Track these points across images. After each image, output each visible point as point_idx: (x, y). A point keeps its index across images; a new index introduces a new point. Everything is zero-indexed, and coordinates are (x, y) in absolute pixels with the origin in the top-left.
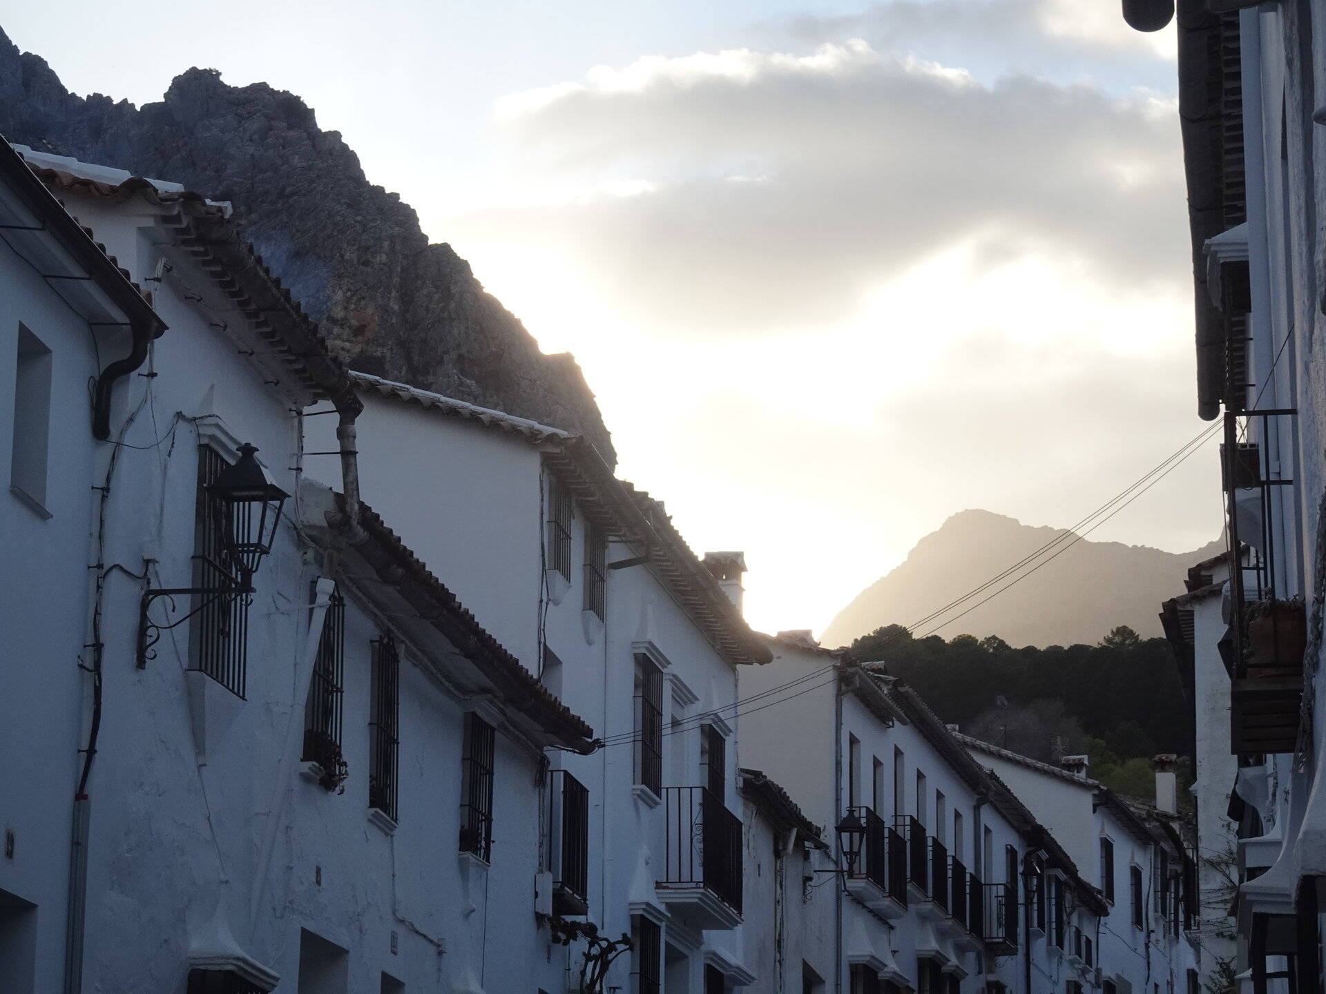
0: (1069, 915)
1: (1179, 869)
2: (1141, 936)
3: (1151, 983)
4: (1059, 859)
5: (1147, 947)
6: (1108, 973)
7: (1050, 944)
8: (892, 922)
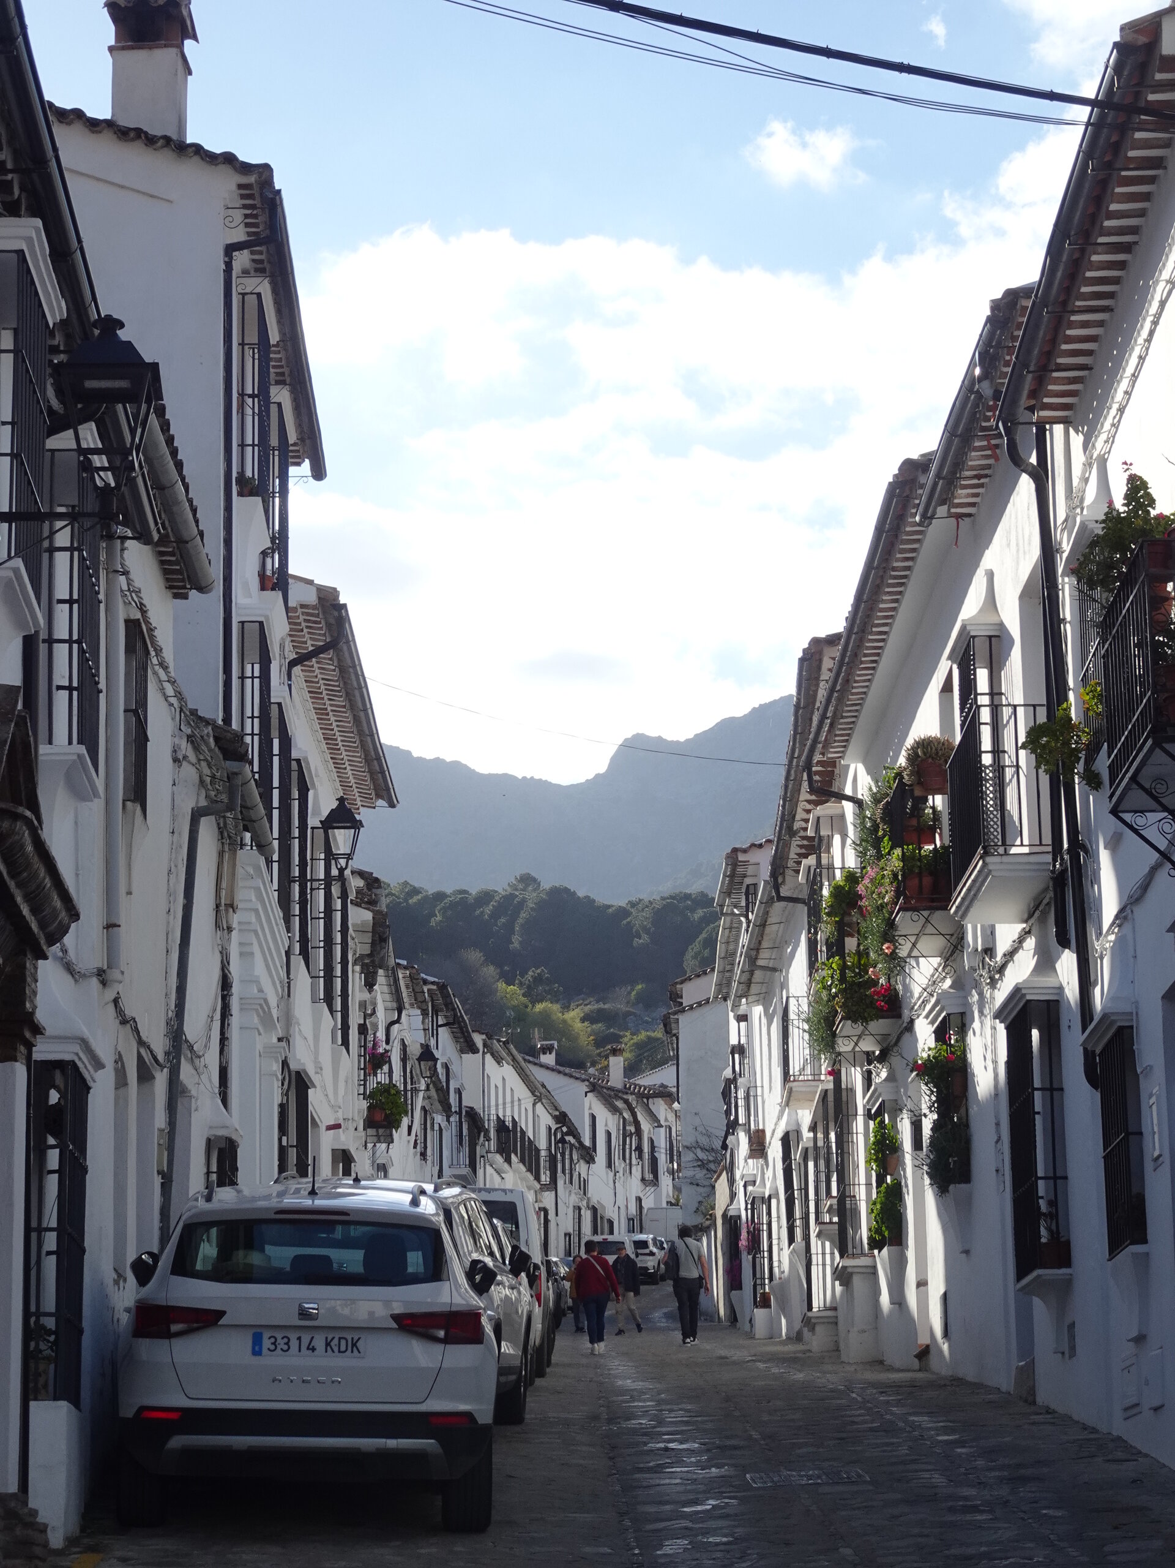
0: (575, 1165)
1: (633, 1130)
2: (611, 1174)
3: (616, 1206)
4: (573, 1132)
5: (615, 1183)
6: (594, 1201)
7: (565, 1183)
8: (503, 1175)
